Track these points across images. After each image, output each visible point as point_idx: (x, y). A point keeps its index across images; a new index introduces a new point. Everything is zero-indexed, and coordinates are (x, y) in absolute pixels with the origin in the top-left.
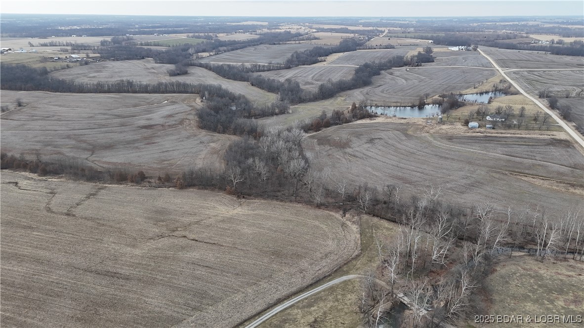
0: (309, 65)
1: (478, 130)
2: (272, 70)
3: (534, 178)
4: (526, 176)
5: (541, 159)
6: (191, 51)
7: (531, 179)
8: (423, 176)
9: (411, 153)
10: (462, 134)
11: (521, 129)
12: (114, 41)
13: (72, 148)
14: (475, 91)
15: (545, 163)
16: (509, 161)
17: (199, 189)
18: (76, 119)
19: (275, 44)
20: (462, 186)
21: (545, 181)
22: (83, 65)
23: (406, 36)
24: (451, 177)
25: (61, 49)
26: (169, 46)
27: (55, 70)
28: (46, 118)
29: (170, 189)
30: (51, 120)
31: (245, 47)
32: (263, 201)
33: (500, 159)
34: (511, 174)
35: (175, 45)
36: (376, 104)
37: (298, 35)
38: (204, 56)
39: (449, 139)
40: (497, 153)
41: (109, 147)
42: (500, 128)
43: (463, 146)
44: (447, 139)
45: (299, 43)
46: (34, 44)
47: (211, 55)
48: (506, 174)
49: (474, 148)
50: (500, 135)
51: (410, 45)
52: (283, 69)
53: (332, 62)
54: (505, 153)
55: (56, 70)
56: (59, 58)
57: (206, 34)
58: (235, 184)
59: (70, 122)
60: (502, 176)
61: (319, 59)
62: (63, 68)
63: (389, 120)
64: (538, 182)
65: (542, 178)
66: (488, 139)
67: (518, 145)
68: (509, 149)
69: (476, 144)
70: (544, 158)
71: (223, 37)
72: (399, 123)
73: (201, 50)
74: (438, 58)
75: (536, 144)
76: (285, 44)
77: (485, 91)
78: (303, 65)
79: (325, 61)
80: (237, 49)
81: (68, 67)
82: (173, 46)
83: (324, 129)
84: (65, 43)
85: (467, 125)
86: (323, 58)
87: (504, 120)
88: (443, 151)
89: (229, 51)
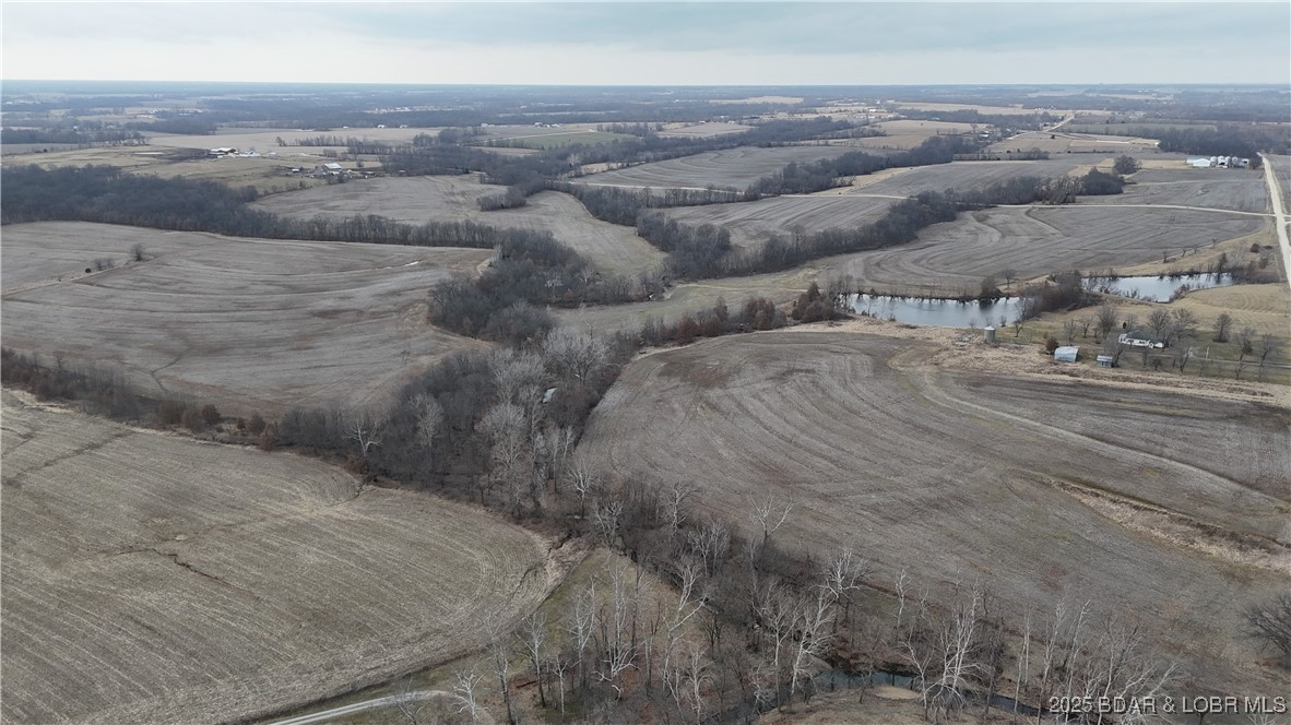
0: (807, 193)
1: (1070, 367)
2: (715, 203)
3: (1115, 502)
4: (1098, 495)
5: (1175, 455)
6: (573, 159)
7: (1107, 503)
8: (831, 469)
9: (851, 411)
10: (1022, 373)
11: (1190, 373)
12: (442, 138)
13: (149, 348)
14: (1163, 267)
15: (1179, 465)
16: (1084, 451)
17: (303, 453)
18: (207, 291)
19: (770, 146)
20: (910, 503)
21: (1141, 513)
22: (334, 184)
23: (1107, 129)
24: (898, 480)
25: (325, 151)
26: (543, 148)
27: (275, 193)
28: (161, 287)
29: (248, 448)
30: (166, 291)
31: (701, 151)
32: (411, 494)
33: (1064, 445)
34: (1063, 485)
35: (554, 146)
36: (872, 290)
37: (844, 125)
38: (595, 171)
39: (975, 385)
40: (1069, 429)
41: (216, 351)
42: (1135, 366)
43: (997, 403)
44: (969, 384)
45: (826, 145)
46: (287, 142)
47: (612, 170)
48: (1049, 485)
49: (1018, 410)
50: (1117, 384)
51: (1094, 152)
52: (739, 201)
53: (864, 190)
54: (1090, 431)
55: (277, 191)
56: (301, 169)
57: (642, 124)
58: (365, 450)
59: (193, 296)
60: (1034, 490)
61: (839, 181)
62: (292, 190)
63: (874, 329)
64: (1120, 513)
65: (1135, 503)
66: (1078, 392)
67: (1145, 412)
68: (1109, 422)
69: (1034, 404)
70: (1187, 451)
71: (674, 130)
72: (890, 338)
73: (599, 156)
74: (1140, 184)
75: (1196, 414)
76: (795, 145)
77: (1186, 270)
78: (793, 193)
79: (850, 185)
80: (678, 157)
81: (303, 186)
82: (550, 148)
83: (704, 340)
84: (345, 140)
85: (1053, 354)
86: (847, 179)
87: (1160, 345)
88: (934, 412)
89: (656, 160)
